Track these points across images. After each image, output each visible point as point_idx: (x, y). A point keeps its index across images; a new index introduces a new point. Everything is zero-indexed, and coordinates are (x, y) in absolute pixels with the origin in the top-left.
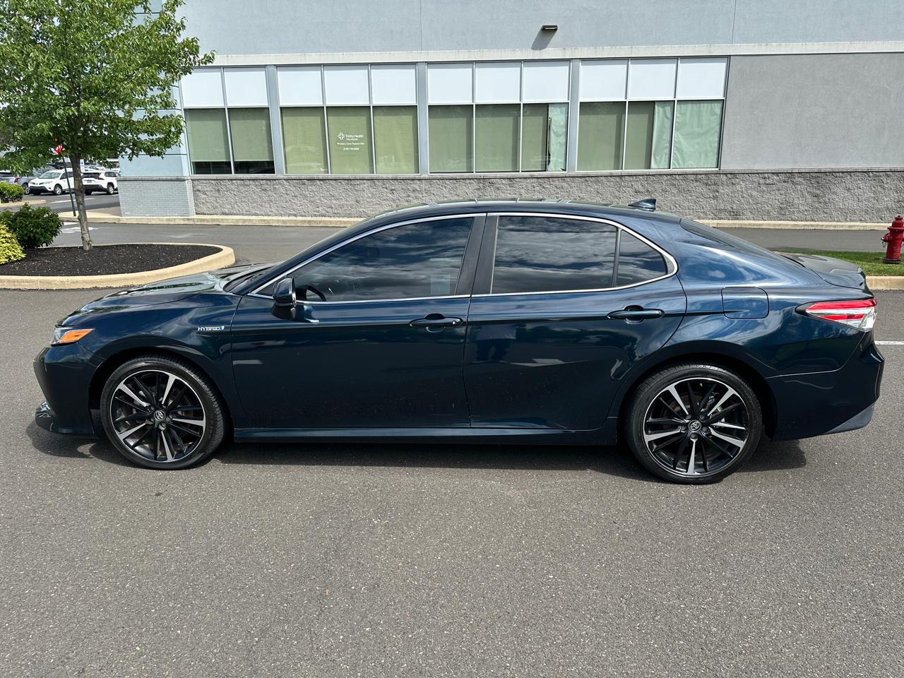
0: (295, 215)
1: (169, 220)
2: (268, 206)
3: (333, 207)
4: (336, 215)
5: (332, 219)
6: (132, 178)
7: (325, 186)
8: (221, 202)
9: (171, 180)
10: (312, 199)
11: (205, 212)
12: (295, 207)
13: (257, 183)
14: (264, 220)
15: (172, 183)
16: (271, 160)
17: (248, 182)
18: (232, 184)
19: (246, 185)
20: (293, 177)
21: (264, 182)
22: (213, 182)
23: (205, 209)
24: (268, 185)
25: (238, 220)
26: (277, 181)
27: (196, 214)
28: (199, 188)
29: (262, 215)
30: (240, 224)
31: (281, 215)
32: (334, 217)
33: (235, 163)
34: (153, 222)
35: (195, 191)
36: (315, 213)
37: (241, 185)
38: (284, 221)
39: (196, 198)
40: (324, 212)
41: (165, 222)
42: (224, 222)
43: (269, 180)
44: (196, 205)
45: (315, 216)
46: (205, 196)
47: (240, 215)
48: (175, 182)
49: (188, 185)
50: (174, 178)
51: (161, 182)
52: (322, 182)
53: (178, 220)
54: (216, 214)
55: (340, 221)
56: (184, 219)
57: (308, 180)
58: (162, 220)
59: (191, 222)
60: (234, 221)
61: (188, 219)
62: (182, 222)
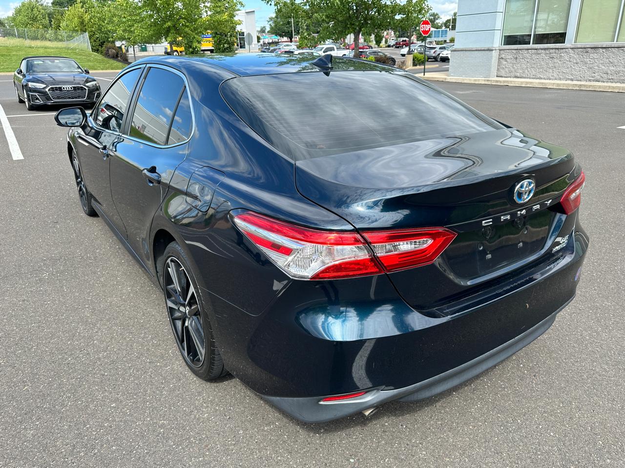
0: (572, 80)
1: (475, 80)
2: (551, 71)
3: (609, 72)
4: (611, 80)
5: (605, 84)
6: (460, 49)
7: (608, 53)
8: (516, 68)
9: (484, 50)
10: (591, 66)
11: (503, 75)
12: (574, 72)
13: (547, 52)
14: (543, 83)
15: (483, 52)
16: (565, 32)
17: (540, 51)
18: (528, 53)
19: (539, 54)
20: (579, 46)
21: (554, 50)
22: (514, 51)
23: (503, 73)
24: (556, 53)
25: (522, 83)
26: (564, 50)
27: (497, 76)
28: (503, 56)
29: (544, 79)
30: (523, 86)
31: (560, 79)
32: (607, 82)
33: (534, 35)
34: (465, 82)
35: (500, 58)
36: (591, 78)
37: (535, 54)
38: (558, 85)
39: (499, 64)
40: (599, 77)
41: (473, 82)
42: (511, 83)
43: (558, 49)
44: (498, 70)
45: (590, 81)
46: (506, 63)
47: (528, 78)
48: (487, 52)
49: (495, 54)
50: (486, 49)
51: (477, 52)
52: (604, 50)
53: (481, 80)
54: (510, 77)
55: (609, 86)
56: (485, 80)
57: (592, 48)
58: (470, 80)
59: (489, 83)
60: (519, 83)
61: (488, 80)
62: (483, 83)
